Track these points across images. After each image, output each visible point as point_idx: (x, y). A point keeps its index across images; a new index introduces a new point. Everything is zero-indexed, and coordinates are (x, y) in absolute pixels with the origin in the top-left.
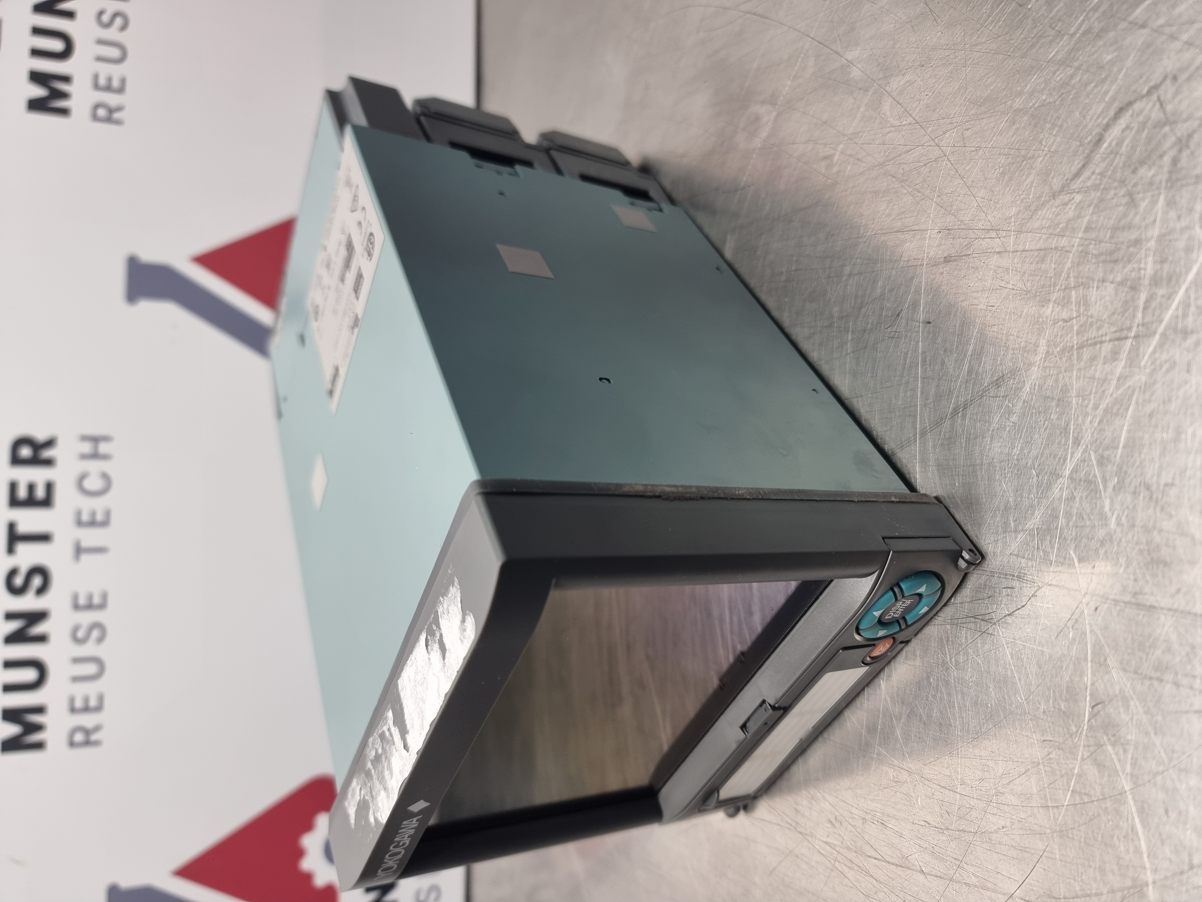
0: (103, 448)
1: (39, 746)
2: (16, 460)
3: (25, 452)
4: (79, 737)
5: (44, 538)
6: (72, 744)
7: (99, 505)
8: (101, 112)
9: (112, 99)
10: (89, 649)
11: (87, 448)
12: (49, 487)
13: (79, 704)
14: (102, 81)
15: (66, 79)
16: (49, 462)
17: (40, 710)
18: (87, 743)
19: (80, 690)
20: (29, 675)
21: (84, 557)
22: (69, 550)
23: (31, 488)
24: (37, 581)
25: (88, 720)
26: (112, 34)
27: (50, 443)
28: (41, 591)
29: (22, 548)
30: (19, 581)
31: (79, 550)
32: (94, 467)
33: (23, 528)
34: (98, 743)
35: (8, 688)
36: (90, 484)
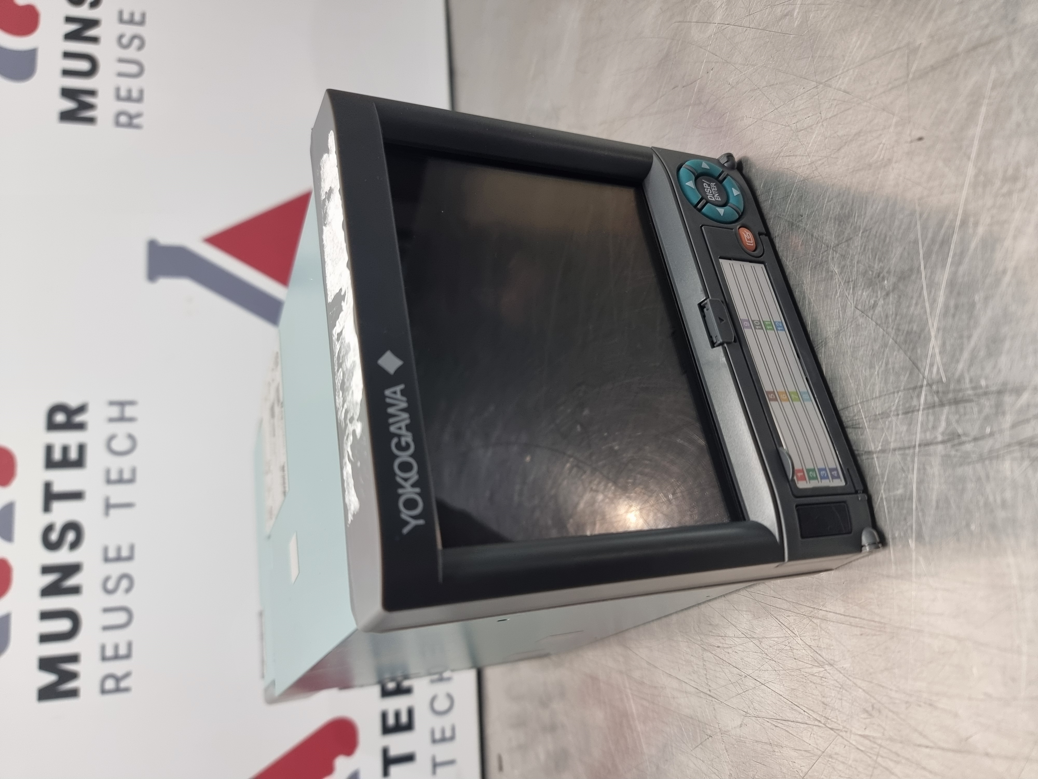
0: (129, 411)
1: (74, 693)
2: (52, 426)
3: (60, 418)
4: (110, 684)
5: (77, 496)
6: (104, 691)
7: (125, 463)
8: (123, 119)
9: (132, 108)
10: (118, 599)
11: (115, 412)
12: (82, 448)
13: (109, 652)
14: (123, 93)
15: (92, 93)
16: (81, 426)
17: (74, 658)
18: (118, 690)
19: (111, 638)
20: (64, 625)
21: (112, 512)
22: (100, 507)
23: (65, 450)
24: (71, 536)
25: (118, 668)
26: (131, 53)
27: (82, 409)
28: (74, 545)
29: (56, 505)
30: (54, 537)
31: (108, 506)
32: (121, 429)
33: (57, 488)
34: (127, 690)
35: (45, 638)
36: (118, 445)
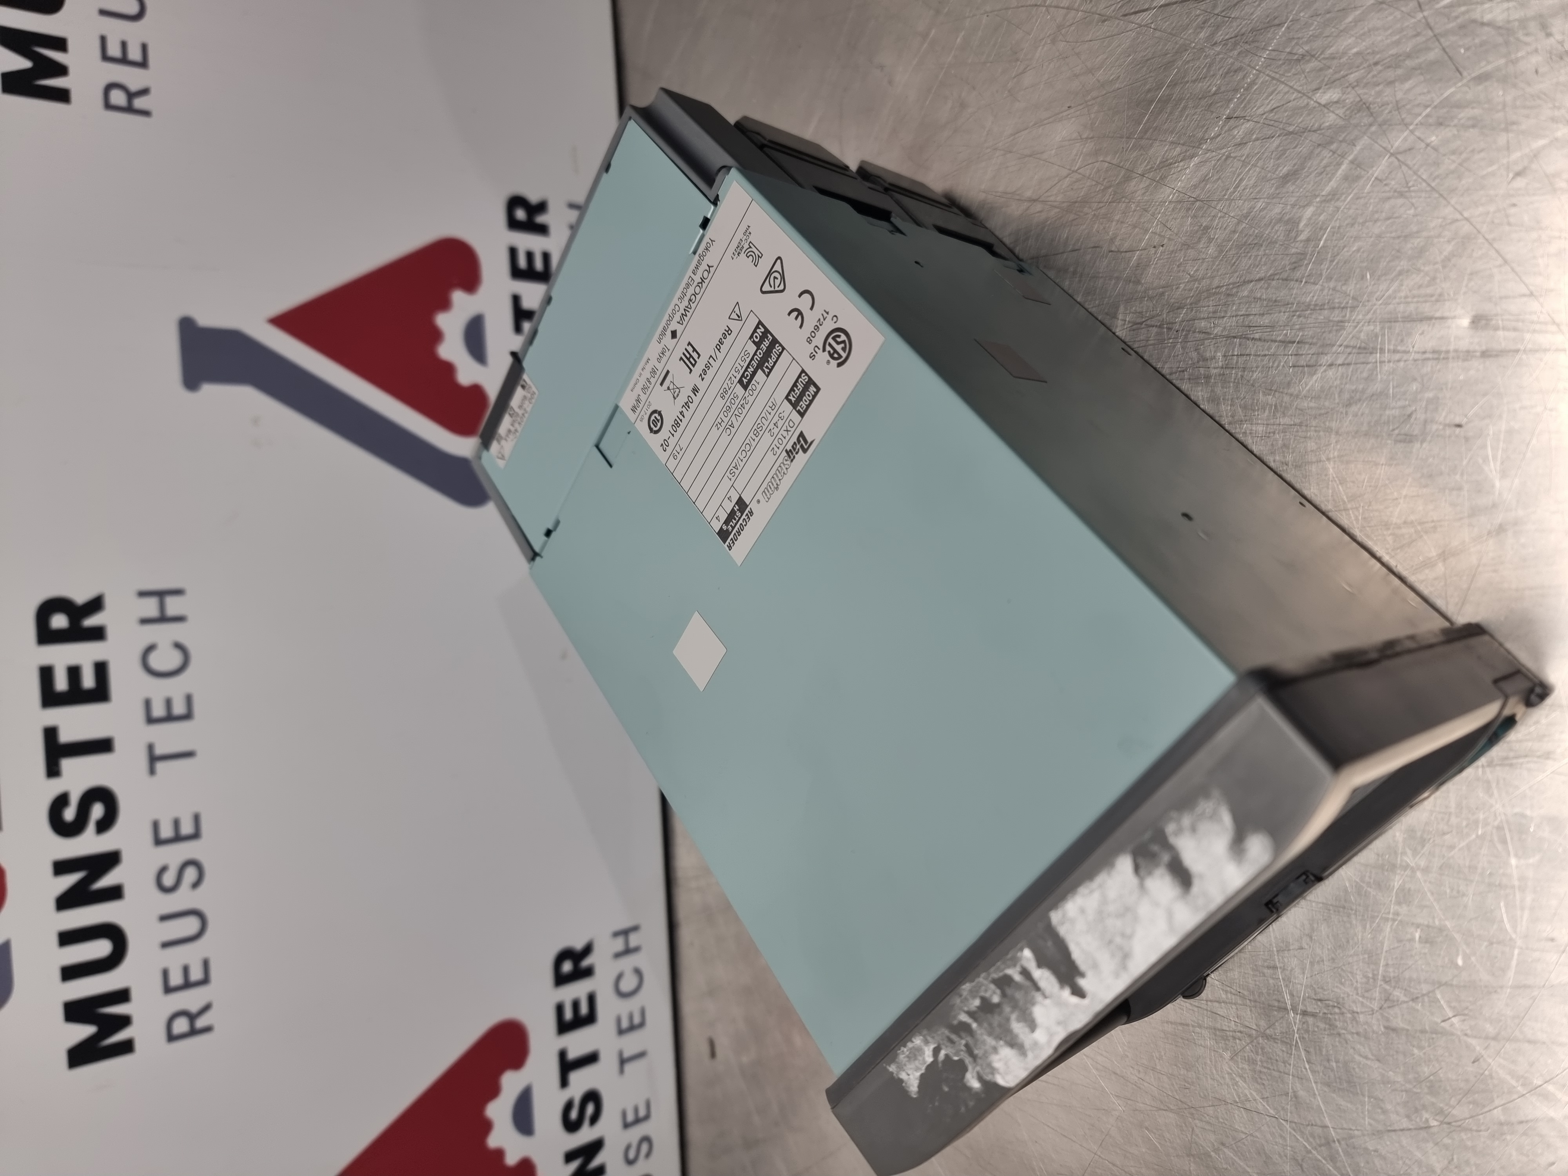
0: (173, 606)
1: (127, 1047)
2: (46, 636)
3: (59, 621)
4: (181, 1026)
5: (103, 746)
6: (172, 1038)
7: (175, 688)
8: (118, 98)
9: (133, 78)
10: (183, 899)
11: (150, 607)
12: (101, 669)
13: (176, 979)
14: (114, 50)
15: (60, 44)
16: (97, 634)
17: (123, 996)
18: (193, 1032)
19: (175, 959)
20: (101, 948)
21: (160, 766)
22: (141, 760)
23: (74, 673)
24: (97, 811)
25: (191, 1000)
27: (95, 605)
28: (104, 825)
29: (67, 764)
30: (69, 814)
31: (154, 759)
32: (164, 634)
33: (65, 737)
34: (208, 1029)
35: (70, 973)
36: (157, 661)
